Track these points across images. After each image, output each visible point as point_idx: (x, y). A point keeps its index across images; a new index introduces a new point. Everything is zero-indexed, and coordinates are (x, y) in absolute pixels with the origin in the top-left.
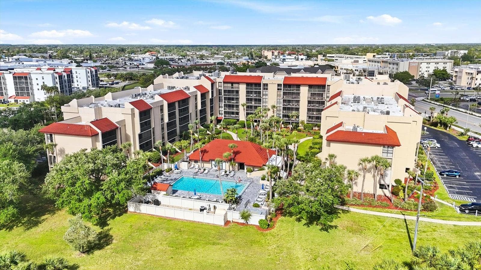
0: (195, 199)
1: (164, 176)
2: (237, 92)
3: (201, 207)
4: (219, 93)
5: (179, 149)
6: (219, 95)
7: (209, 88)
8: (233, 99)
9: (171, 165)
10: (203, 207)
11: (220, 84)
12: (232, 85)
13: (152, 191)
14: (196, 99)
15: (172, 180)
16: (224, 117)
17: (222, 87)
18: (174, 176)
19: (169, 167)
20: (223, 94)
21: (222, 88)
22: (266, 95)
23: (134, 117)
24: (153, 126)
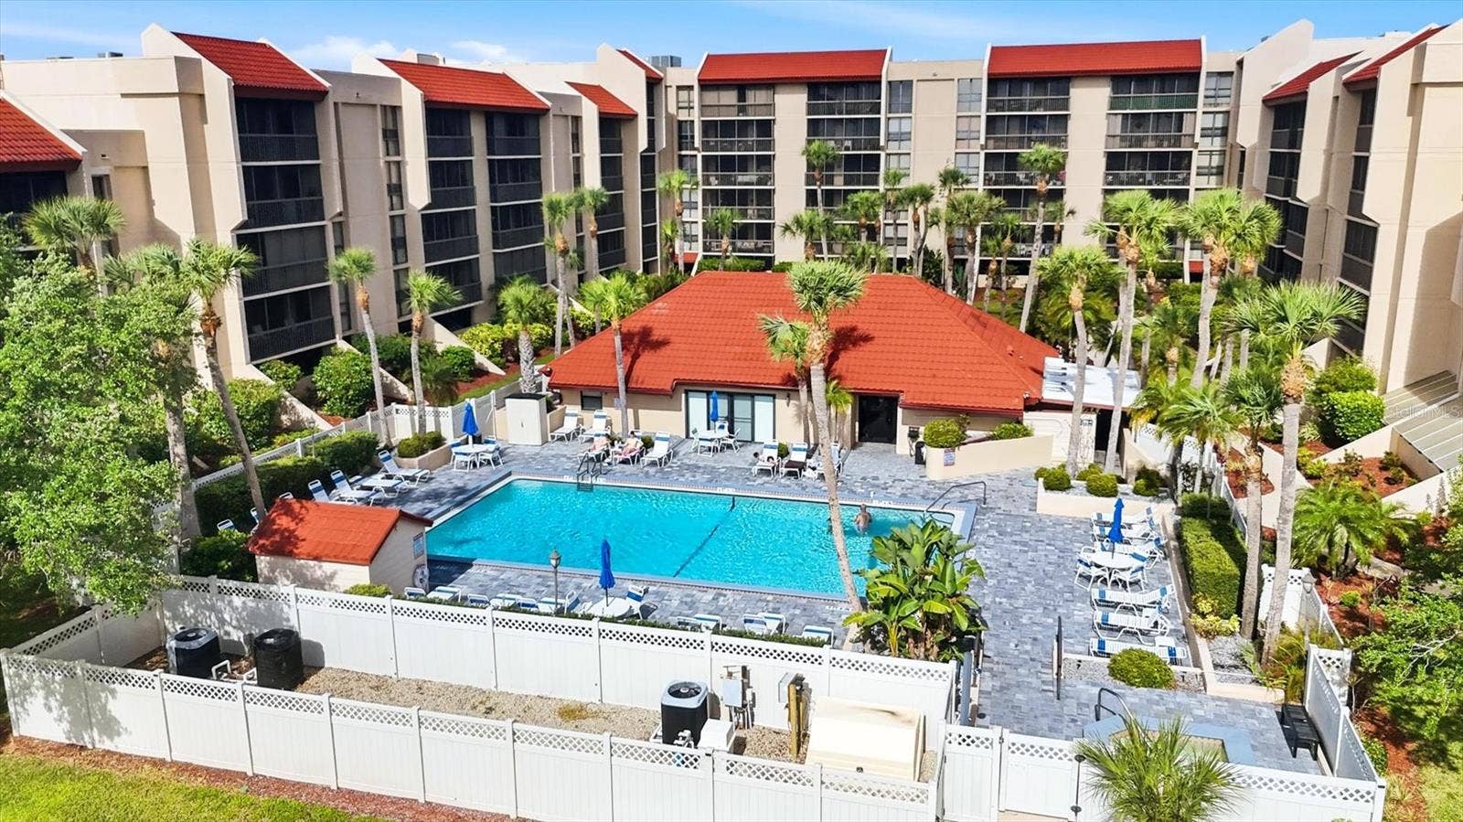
0: (613, 620)
1: (389, 477)
2: (766, 128)
3: (675, 692)
4: (681, 137)
5: (490, 358)
6: (680, 149)
7: (638, 103)
8: (743, 164)
9: (437, 415)
10: (693, 691)
11: (684, 94)
12: (742, 97)
13: (263, 562)
14: (576, 138)
15: (436, 496)
16: (701, 254)
17: (696, 112)
18: (448, 478)
19: (422, 426)
20: (697, 143)
21: (695, 116)
22: (903, 137)
23: (204, 120)
24: (333, 205)
